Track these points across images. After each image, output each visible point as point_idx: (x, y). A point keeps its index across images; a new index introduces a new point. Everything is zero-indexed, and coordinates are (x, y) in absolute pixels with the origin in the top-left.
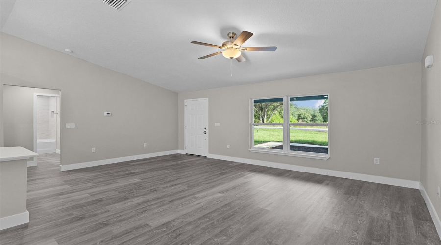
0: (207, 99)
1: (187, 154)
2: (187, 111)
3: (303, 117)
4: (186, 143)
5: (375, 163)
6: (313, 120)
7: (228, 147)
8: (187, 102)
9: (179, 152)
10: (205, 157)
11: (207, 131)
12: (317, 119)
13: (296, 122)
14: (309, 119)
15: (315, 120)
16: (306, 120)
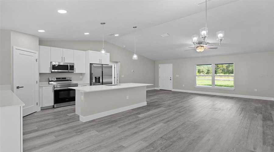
0: (172, 64)
1: (160, 90)
2: (160, 70)
3: (201, 71)
4: (160, 85)
5: (255, 91)
6: (208, 73)
7: (184, 86)
8: (160, 65)
9: (156, 88)
10: (171, 91)
11: (172, 79)
12: (210, 72)
13: (198, 75)
14: (206, 72)
15: (209, 73)
16: (203, 73)
